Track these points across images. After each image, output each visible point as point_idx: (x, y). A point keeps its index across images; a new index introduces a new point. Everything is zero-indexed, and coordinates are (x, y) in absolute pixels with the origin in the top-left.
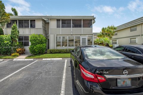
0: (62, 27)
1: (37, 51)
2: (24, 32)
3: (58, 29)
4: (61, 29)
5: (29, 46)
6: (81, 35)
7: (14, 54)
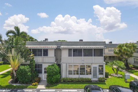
0: (73, 56)
3: (70, 57)
4: (72, 58)
5: (42, 73)
6: (92, 64)
7: (34, 84)
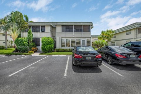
0: (66, 32)
1: (47, 49)
2: (36, 35)
5: (40, 46)
6: (81, 38)
7: (30, 52)
